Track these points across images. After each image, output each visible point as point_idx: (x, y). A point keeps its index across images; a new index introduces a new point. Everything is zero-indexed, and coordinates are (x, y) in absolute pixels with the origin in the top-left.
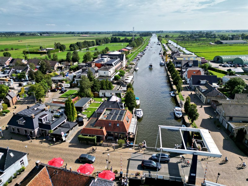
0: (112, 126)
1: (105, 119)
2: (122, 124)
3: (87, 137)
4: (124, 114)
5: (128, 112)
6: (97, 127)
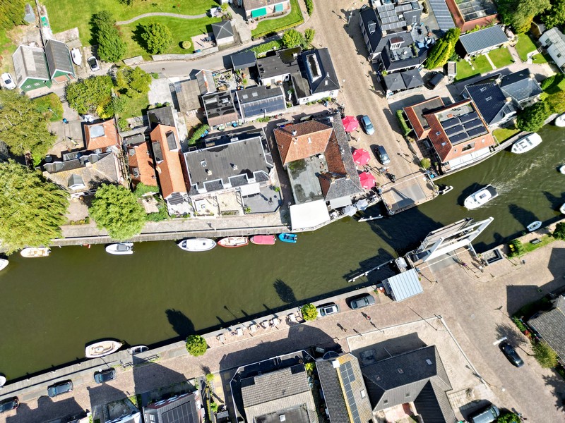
0: (438, 138)
1: (442, 120)
2: (448, 149)
3: (403, 121)
4: (473, 137)
5: (487, 137)
6: (425, 121)
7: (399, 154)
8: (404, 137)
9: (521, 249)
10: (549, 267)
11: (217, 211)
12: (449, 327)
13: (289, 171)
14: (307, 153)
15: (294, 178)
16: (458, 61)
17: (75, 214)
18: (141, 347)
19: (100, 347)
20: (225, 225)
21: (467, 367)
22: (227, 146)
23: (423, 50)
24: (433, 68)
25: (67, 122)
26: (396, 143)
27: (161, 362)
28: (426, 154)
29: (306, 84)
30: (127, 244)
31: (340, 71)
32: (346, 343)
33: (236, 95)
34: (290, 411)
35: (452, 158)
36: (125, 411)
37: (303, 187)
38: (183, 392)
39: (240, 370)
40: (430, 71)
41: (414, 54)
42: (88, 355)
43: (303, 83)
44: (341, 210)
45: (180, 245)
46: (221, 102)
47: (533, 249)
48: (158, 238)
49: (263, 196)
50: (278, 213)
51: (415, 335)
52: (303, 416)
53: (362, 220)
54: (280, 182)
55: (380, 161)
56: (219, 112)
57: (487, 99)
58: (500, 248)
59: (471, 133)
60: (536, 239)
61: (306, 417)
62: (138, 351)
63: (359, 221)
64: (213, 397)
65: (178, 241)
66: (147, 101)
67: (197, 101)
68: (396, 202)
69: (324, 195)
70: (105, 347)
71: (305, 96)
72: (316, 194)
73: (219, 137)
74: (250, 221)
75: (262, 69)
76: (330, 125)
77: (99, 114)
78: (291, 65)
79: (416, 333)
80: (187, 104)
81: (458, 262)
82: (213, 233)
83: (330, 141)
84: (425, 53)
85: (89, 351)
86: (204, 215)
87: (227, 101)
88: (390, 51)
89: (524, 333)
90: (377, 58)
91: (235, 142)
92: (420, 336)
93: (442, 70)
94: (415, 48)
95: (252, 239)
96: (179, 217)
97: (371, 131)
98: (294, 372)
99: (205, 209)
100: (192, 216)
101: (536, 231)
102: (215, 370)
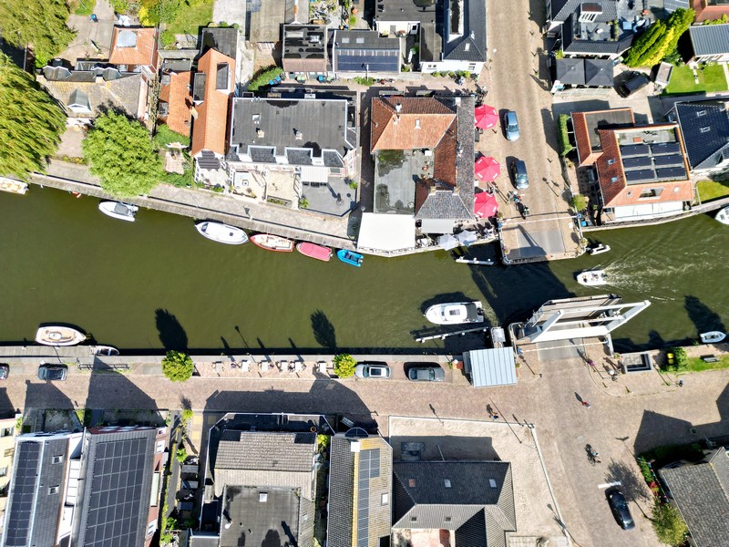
1: (624, 142)
2: (619, 187)
3: (565, 132)
4: (662, 179)
5: (684, 185)
6: (598, 139)
7: (545, 180)
8: (561, 157)
9: (683, 363)
10: (718, 402)
11: (262, 195)
12: (540, 445)
13: (377, 162)
14: (410, 143)
15: (381, 175)
16: (677, 64)
17: (73, 148)
18: (110, 349)
19: (58, 333)
20: (268, 217)
21: (549, 506)
22: (295, 103)
23: (628, 32)
24: (636, 65)
25: (96, 20)
26: (545, 163)
27: (130, 375)
28: (586, 189)
29: (438, 43)
30: (129, 207)
31: (495, 37)
32: (386, 424)
33: (333, 36)
34: (276, 491)
35: (622, 204)
36: (66, 425)
37: (389, 190)
38: (147, 424)
39: (229, 416)
40: (631, 70)
41: (613, 36)
42: (38, 339)
43: (435, 41)
44: (435, 237)
45: (199, 227)
46: (309, 39)
47: (703, 368)
48: (172, 209)
49: (331, 190)
50: (346, 220)
51: (488, 441)
52: (292, 503)
53: (461, 260)
54: (362, 177)
55: (514, 183)
56: (301, 53)
57: (702, 130)
58: (652, 354)
59: (661, 173)
60: (712, 356)
61: (296, 506)
62: (105, 353)
63: (458, 261)
64: (185, 443)
65: (198, 222)
66: (210, 16)
67: (276, 31)
68: (519, 246)
69: (415, 210)
70: (65, 335)
71: (431, 60)
72: (405, 206)
73: (292, 89)
74: (303, 220)
75: (381, 7)
76: (454, 109)
77: (141, 19)
78: (424, 11)
79: (490, 439)
80: (262, 33)
81: (584, 358)
82: (249, 223)
83: (447, 132)
84: (629, 40)
85: (42, 334)
86: (242, 194)
87: (318, 40)
88: (578, 23)
89: (649, 484)
90: (556, 31)
91: (310, 99)
92: (495, 444)
93: (648, 72)
94: (617, 27)
95: (299, 246)
96: (208, 188)
97: (513, 137)
98: (298, 441)
99: (246, 187)
100: (226, 192)
101: (716, 344)
102: (199, 408)
